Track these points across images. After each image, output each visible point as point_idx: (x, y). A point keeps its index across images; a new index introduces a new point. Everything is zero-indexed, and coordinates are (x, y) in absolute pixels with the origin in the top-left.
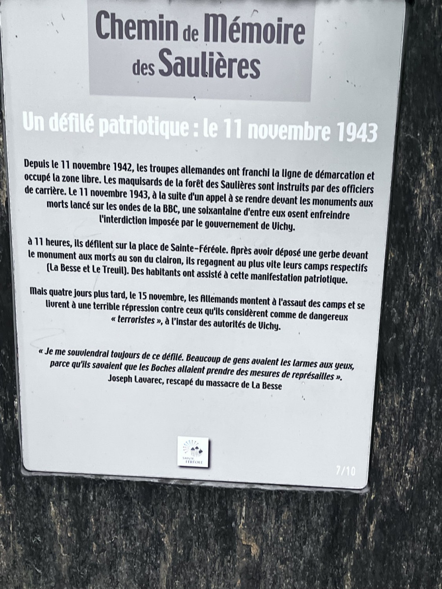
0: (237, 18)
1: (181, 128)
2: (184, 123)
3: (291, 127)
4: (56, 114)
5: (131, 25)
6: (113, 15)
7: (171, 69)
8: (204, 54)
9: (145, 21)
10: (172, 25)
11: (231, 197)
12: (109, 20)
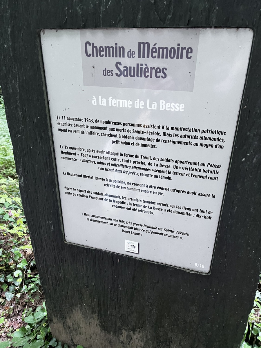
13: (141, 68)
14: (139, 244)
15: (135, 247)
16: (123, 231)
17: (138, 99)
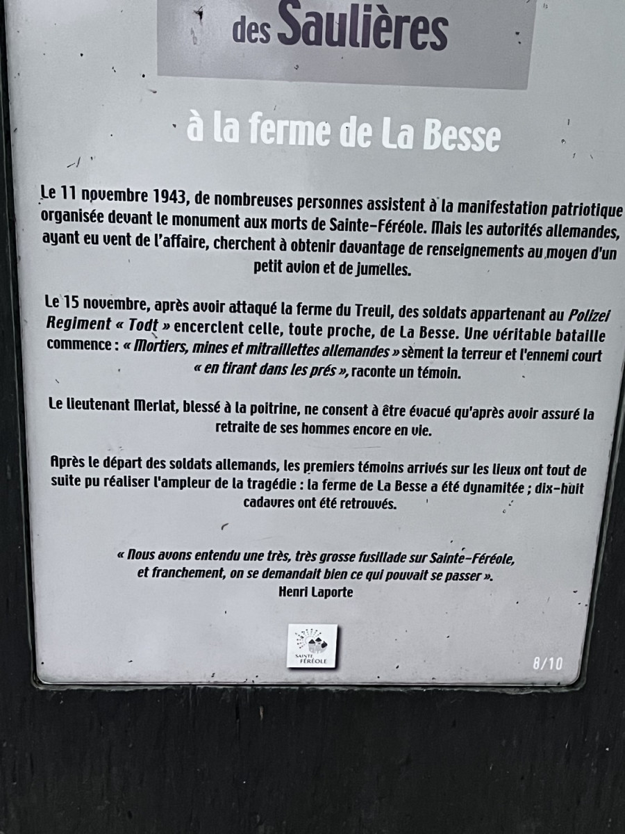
13: (367, 19)
14: (339, 630)
15: (324, 645)
16: (283, 591)
17: (353, 119)
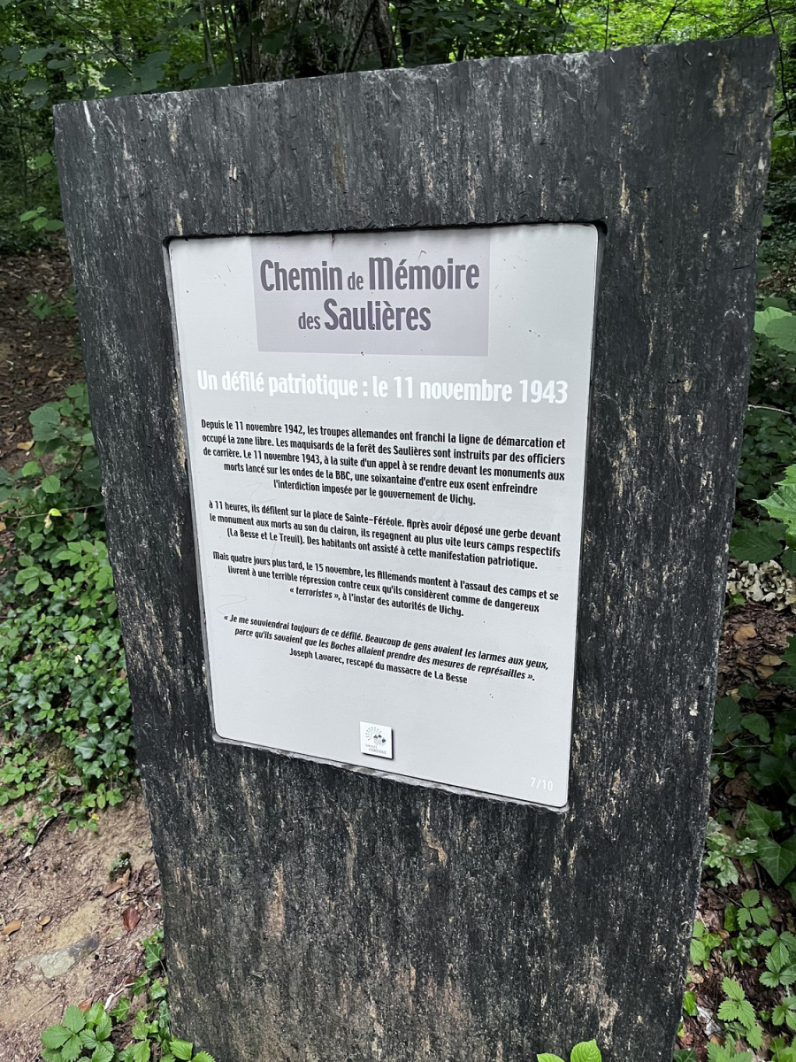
0: (403, 261)
1: (350, 387)
2: (352, 382)
3: (466, 385)
4: (228, 373)
5: (294, 275)
6: (277, 264)
7: (337, 322)
8: (370, 303)
9: (308, 270)
10: (336, 273)
11: (405, 465)
12: (273, 270)
